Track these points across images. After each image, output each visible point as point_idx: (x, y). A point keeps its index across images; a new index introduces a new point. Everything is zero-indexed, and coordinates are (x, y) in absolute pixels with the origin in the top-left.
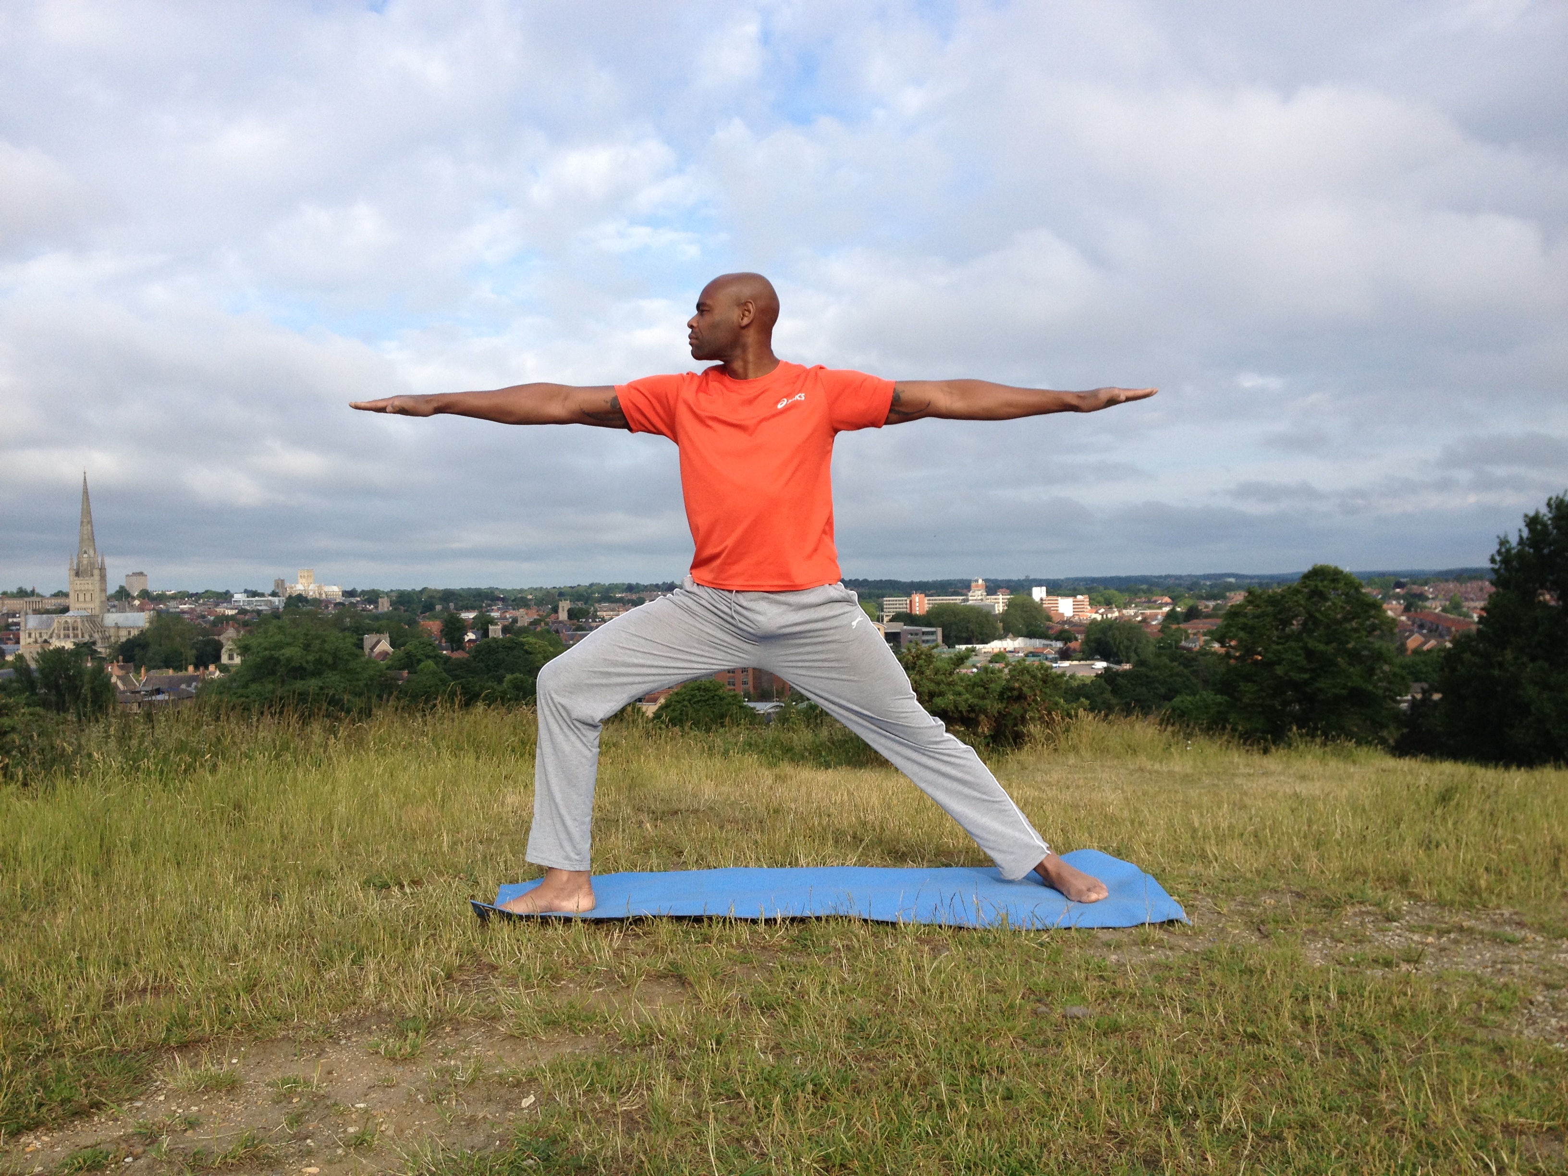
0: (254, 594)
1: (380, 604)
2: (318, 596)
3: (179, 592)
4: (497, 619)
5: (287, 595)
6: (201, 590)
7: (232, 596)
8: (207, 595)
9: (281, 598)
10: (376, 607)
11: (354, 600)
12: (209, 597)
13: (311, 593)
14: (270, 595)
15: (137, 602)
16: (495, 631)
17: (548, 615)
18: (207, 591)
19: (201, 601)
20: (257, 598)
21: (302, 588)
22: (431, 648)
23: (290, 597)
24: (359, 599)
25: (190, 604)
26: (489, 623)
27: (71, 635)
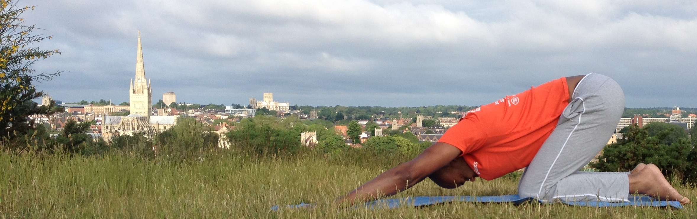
0: (238, 107)
1: (311, 115)
2: (275, 109)
3: (194, 105)
4: (380, 125)
5: (257, 108)
6: (207, 104)
7: (225, 108)
8: (211, 106)
9: (253, 110)
10: (309, 117)
11: (296, 112)
12: (211, 108)
13: (271, 107)
14: (247, 108)
15: (169, 110)
16: (379, 132)
17: (411, 124)
18: (210, 105)
19: (207, 110)
20: (239, 109)
21: (266, 104)
22: (340, 141)
23: (259, 109)
24: (299, 111)
25: (200, 112)
26: (375, 127)
27: (131, 128)
